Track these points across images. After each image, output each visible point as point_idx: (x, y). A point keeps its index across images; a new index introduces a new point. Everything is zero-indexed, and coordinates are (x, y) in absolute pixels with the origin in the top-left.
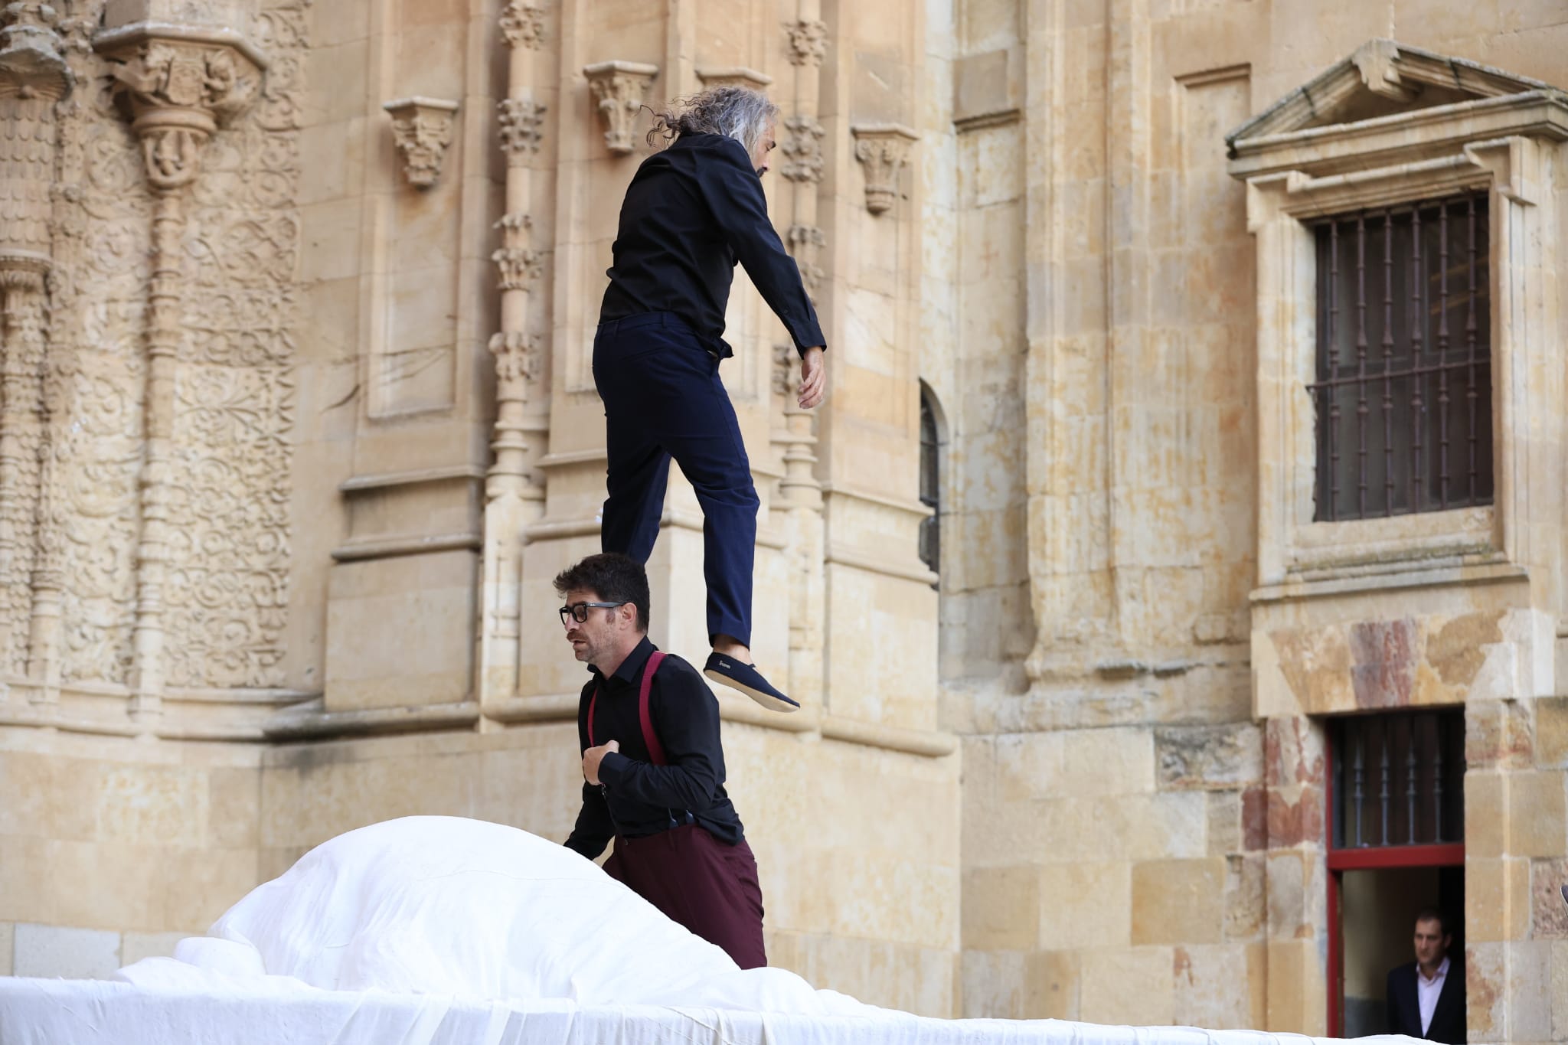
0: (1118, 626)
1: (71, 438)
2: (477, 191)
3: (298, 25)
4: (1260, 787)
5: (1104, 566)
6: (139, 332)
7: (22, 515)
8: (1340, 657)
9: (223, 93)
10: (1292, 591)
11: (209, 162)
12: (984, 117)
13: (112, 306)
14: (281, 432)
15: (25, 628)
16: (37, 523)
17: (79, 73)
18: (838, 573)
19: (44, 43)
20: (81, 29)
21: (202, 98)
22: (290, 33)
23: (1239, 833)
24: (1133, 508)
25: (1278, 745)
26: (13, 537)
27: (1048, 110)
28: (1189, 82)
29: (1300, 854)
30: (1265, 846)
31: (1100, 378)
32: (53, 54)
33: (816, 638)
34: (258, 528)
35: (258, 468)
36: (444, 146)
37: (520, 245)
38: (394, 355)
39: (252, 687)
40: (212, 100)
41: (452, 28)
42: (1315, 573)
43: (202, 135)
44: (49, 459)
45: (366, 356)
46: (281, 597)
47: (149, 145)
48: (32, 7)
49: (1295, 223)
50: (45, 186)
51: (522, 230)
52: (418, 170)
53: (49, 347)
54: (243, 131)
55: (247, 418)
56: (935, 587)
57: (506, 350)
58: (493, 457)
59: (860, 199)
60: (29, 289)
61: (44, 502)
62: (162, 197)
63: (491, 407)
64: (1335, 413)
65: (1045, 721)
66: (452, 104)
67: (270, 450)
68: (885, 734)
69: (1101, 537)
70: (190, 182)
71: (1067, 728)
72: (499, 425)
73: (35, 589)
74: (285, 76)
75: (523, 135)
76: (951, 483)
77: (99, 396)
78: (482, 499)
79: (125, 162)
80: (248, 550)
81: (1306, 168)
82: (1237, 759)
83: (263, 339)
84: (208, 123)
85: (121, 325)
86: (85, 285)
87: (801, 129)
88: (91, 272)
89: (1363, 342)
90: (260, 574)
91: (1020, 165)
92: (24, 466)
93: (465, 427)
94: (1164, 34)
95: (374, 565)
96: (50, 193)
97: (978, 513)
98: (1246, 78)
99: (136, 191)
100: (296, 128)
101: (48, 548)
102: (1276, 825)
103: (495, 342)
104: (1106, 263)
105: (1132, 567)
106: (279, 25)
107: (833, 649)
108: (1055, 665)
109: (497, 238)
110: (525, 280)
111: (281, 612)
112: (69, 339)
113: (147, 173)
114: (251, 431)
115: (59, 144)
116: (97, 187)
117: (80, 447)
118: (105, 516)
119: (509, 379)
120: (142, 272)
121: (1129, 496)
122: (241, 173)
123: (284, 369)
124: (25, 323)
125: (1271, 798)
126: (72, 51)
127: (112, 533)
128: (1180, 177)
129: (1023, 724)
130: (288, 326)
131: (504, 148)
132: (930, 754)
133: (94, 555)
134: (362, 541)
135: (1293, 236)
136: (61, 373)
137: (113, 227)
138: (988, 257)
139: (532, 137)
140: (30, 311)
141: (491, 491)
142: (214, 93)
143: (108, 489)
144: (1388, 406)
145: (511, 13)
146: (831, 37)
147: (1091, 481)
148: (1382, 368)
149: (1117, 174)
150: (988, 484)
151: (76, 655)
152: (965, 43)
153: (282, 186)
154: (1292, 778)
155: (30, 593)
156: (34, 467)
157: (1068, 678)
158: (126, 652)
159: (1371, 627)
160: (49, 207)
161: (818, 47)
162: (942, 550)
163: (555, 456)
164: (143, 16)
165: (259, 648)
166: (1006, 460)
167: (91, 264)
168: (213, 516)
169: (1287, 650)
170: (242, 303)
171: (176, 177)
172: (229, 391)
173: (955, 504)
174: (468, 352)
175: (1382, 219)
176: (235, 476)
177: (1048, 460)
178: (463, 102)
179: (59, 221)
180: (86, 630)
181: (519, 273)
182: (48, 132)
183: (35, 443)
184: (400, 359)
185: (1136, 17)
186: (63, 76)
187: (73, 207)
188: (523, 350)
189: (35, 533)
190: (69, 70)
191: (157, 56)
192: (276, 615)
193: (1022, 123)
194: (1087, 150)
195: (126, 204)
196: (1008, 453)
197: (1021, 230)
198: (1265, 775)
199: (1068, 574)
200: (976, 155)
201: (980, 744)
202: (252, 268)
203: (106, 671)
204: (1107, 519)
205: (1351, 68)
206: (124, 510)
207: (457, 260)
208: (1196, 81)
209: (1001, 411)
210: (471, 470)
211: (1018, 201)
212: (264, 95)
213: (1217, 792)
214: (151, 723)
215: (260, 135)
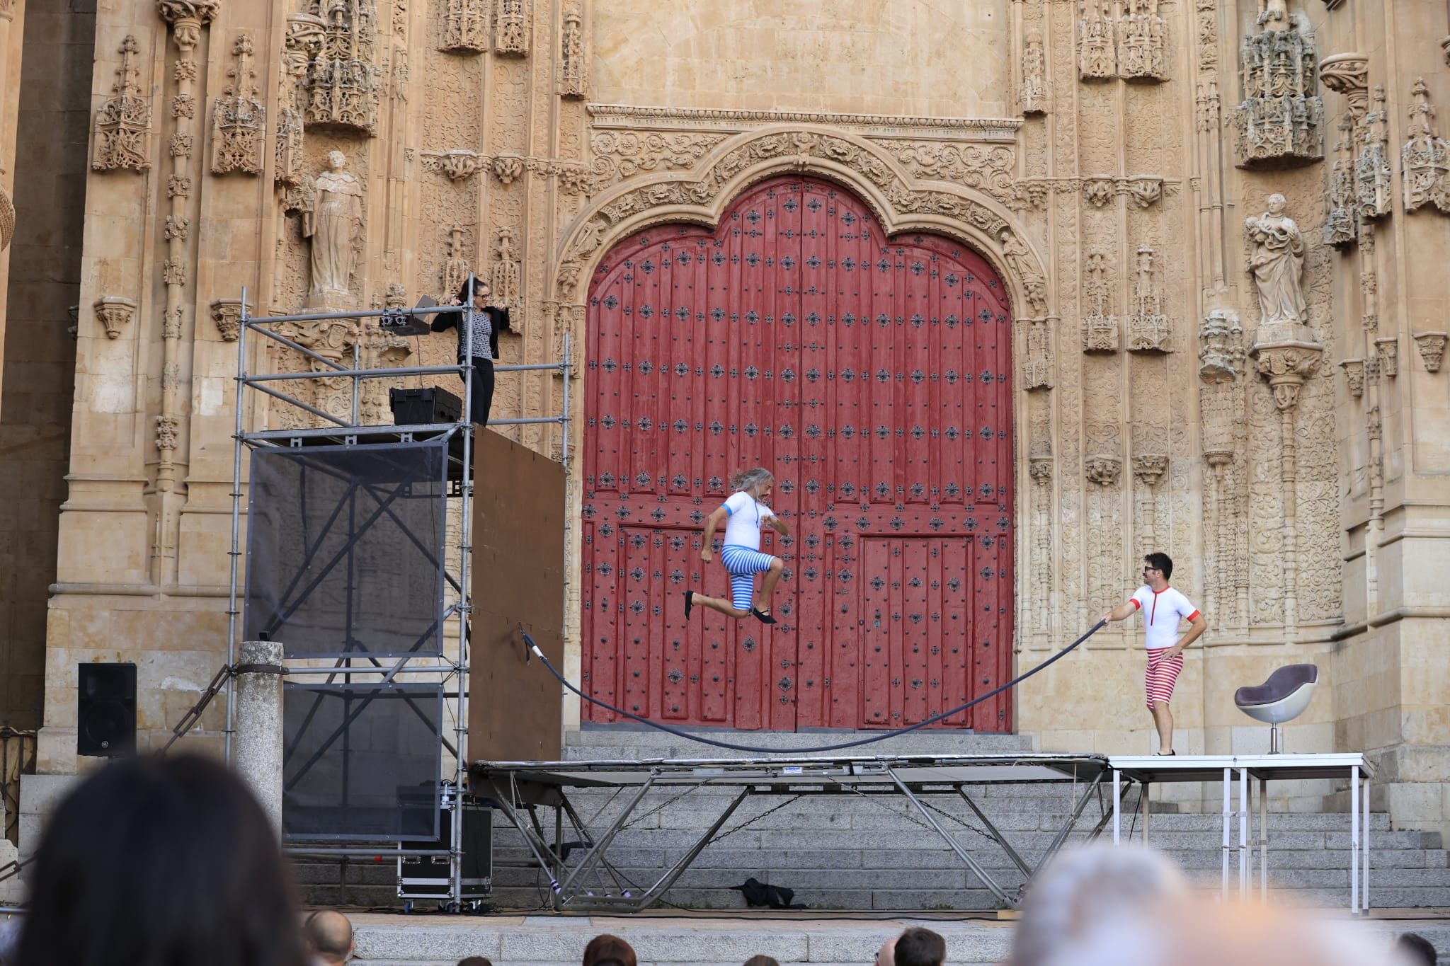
3: (1330, 329)
6: (1281, 472)
7: (1230, 558)
9: (1295, 366)
11: (1301, 395)
13: (1271, 463)
14: (1336, 507)
16: (1236, 560)
17: (1239, 369)
20: (1237, 350)
21: (1288, 370)
26: (1226, 567)
36: (1362, 378)
37: (1374, 419)
45: (1351, 472)
46: (1339, 578)
47: (1275, 393)
50: (1230, 419)
53: (1236, 486)
54: (1317, 379)
55: (1326, 502)
60: (1224, 463)
61: (1237, 551)
62: (1283, 414)
70: (1292, 405)
73: (1236, 588)
75: (1372, 371)
79: (1269, 400)
83: (1329, 468)
84: (1297, 379)
85: (1275, 470)
86: (1253, 457)
88: (1256, 450)
92: (1229, 537)
96: (1232, 422)
99: (1274, 413)
100: (1333, 374)
101: (1238, 570)
106: (1326, 330)
110: (1377, 435)
112: (1243, 481)
113: (1276, 404)
114: (1328, 507)
115: (1233, 400)
118: (1273, 552)
120: (1280, 447)
122: (1318, 397)
123: (1336, 480)
124: (1227, 477)
126: (1235, 360)
127: (1276, 559)
130: (1336, 461)
131: (1368, 378)
133: (1269, 569)
134: (1351, 552)
139: (1376, 372)
140: (1228, 472)
143: (1274, 540)
153: (1331, 400)
160: (1232, 427)
170: (1321, 453)
172: (1319, 492)
178: (1363, 358)
181: (1373, 432)
182: (1229, 395)
186: (1228, 372)
187: (1240, 426)
188: (1377, 465)
189: (1235, 564)
190: (1233, 369)
191: (1264, 356)
192: (1338, 587)
195: (1270, 419)
202: (1324, 438)
206: (1280, 549)
214: (1291, 638)
215: (1323, 379)
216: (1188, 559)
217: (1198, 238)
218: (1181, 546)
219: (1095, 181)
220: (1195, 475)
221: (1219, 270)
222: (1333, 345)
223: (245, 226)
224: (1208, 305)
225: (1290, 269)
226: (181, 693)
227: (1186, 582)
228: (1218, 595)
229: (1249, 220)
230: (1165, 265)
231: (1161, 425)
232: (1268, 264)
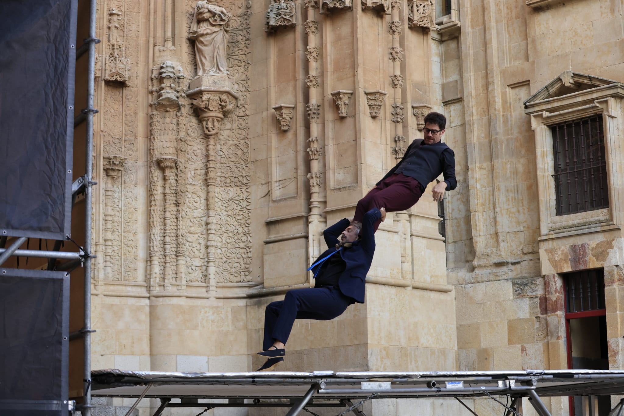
0: (500, 250)
1: (185, 211)
2: (301, 131)
3: (246, 85)
4: (544, 296)
5: (494, 233)
6: (204, 178)
7: (172, 234)
8: (566, 255)
9: (225, 106)
10: (551, 237)
11: (222, 127)
12: (451, 100)
13: (196, 171)
14: (247, 206)
15: (175, 268)
16: (177, 237)
17: (183, 103)
18: (415, 238)
19: (172, 95)
20: (183, 90)
21: (219, 108)
22: (244, 88)
23: (539, 310)
24: (502, 215)
25: (549, 283)
26: (170, 241)
27: (470, 97)
28: (512, 87)
29: (557, 315)
30: (546, 313)
31: (490, 176)
32: (175, 98)
33: (409, 259)
34: (242, 235)
35: (241, 217)
36: (291, 118)
37: (315, 146)
38: (279, 181)
39: (242, 282)
40: (222, 109)
41: (292, 83)
42: (557, 231)
43: (220, 119)
44: (179, 217)
45: (271, 182)
46: (250, 255)
47: (204, 123)
48: (168, 85)
49: (546, 127)
50: (175, 137)
51: (315, 142)
52: (284, 126)
53: (178, 184)
54: (232, 118)
55: (237, 202)
56: (444, 241)
57: (312, 178)
58: (310, 210)
59: (416, 127)
60: (171, 168)
61: (178, 230)
62: (209, 138)
63: (309, 195)
64: (561, 183)
65: (479, 280)
66: (293, 106)
67: (244, 211)
68: (432, 286)
69: (493, 224)
70: (217, 133)
71: (486, 281)
72: (311, 200)
73: (177, 256)
74: (243, 100)
75: (314, 113)
76: (448, 210)
77: (193, 198)
78: (307, 223)
79: (198, 129)
80: (239, 241)
81: (548, 110)
82: (537, 288)
83: (241, 179)
84: (221, 115)
85: (199, 177)
86: (188, 166)
87: (397, 107)
88: (189, 161)
89: (568, 161)
90: (243, 248)
91: (463, 114)
92: (172, 220)
93: (301, 201)
94: (503, 73)
95: (277, 244)
96: (176, 139)
97: (456, 219)
98: (529, 84)
99: (201, 137)
100: (247, 116)
101: (180, 244)
102: (550, 307)
103: (309, 175)
104: (490, 142)
105: (503, 232)
106: (241, 85)
107: (414, 262)
108: (481, 263)
109: (308, 145)
110: (317, 157)
111: (250, 259)
112: (183, 182)
113: (204, 131)
114: (238, 206)
115: (178, 124)
116: (190, 137)
117: (188, 214)
118: (197, 233)
119: (314, 186)
120: (204, 161)
121: (501, 211)
122: (232, 130)
123: (247, 187)
124: (171, 178)
125: (548, 299)
126: (180, 97)
127: (199, 238)
128: (511, 115)
129: (473, 281)
130: (248, 174)
131: (308, 118)
132: (446, 292)
133: (194, 245)
134: (273, 237)
135: (545, 131)
136: (182, 192)
137: (195, 148)
138: (455, 142)
139: (317, 114)
140: (172, 174)
141: (310, 220)
142: (222, 107)
143: (197, 225)
144: (577, 180)
145: (309, 78)
146: (404, 79)
147: (489, 207)
148: (574, 169)
149: (492, 115)
150: (459, 210)
151: (190, 275)
152: (445, 79)
153: (244, 133)
154: (554, 293)
155: (176, 257)
156: (175, 220)
157: (485, 266)
158: (204, 274)
159: (575, 246)
160: (176, 143)
161: (400, 82)
162: (446, 230)
163: (328, 209)
164: (201, 86)
165: (244, 270)
166: (463, 202)
167: (189, 159)
168: (228, 232)
169: (550, 254)
170: (234, 168)
171: (213, 132)
172: (231, 195)
173: (449, 216)
174: (301, 179)
175: (571, 124)
176: (234, 220)
177: (476, 202)
178: (296, 105)
179: (179, 147)
180: (193, 267)
181: (315, 155)
182: (175, 121)
183: (175, 213)
184: (281, 182)
185: (495, 68)
186: (178, 104)
187: (183, 143)
188: (317, 177)
189: (177, 240)
190: (180, 103)
191: (205, 97)
192: (248, 261)
193: (463, 101)
194: (483, 108)
195: (198, 141)
196: (464, 200)
197: (465, 133)
198: (546, 292)
199: (484, 235)
200: (450, 112)
201: (460, 288)
202: (236, 158)
203: (199, 279)
204: (495, 218)
205: (559, 80)
206: (202, 231)
207: (296, 152)
208: (513, 86)
209: (461, 188)
210: (304, 214)
211: (463, 125)
212: (238, 106)
213: (532, 298)
216: (135, 233)
217: (152, 10)
218: (129, 224)
220: (141, 174)
221: (169, 34)
222: (248, 95)
225: (224, 40)
227: (134, 250)
228: (162, 260)
229: (200, 3)
230: (125, 26)
231: (117, 137)
232: (211, 34)
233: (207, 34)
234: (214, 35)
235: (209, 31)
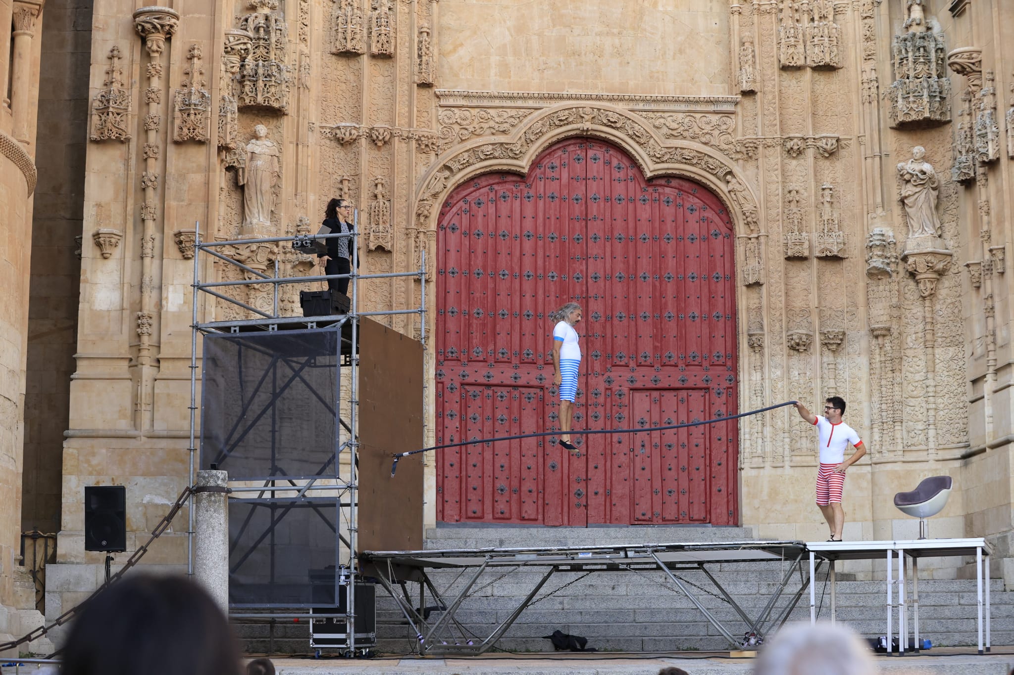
1: (904, 376)
6: (924, 341)
7: (889, 401)
11: (937, 287)
13: (916, 334)
14: (963, 365)
16: (895, 403)
17: (894, 269)
20: (893, 256)
21: (929, 269)
26: (886, 408)
32: (882, 266)
37: (989, 303)
39: (962, 442)
44: (895, 384)
45: (973, 340)
46: (966, 415)
47: (919, 285)
51: (989, 299)
52: (974, 282)
54: (949, 275)
55: (956, 362)
60: (883, 336)
62: (925, 300)
70: (931, 294)
72: (988, 359)
73: (894, 422)
74: (957, 256)
75: (987, 270)
77: (913, 362)
79: (915, 291)
80: (959, 401)
84: (933, 276)
85: (920, 340)
88: (907, 326)
92: (888, 387)
95: (975, 403)
96: (889, 306)
99: (919, 299)
106: (954, 241)
110: (991, 314)
111: (966, 419)
113: (920, 294)
114: (957, 366)
115: (891, 291)
118: (920, 397)
119: (989, 344)
122: (949, 288)
123: (963, 346)
124: (886, 345)
126: (891, 263)
127: (922, 402)
131: (984, 274)
133: (916, 409)
137: (914, 311)
141: (986, 379)
142: (931, 268)
143: (919, 389)
153: (959, 290)
156: (891, 387)
158: (927, 437)
160: (888, 310)
163: (997, 366)
164: (906, 250)
165: (963, 431)
168: (949, 393)
172: (951, 355)
176: (954, 380)
178: (981, 260)
179: (892, 314)
181: (989, 312)
182: (886, 288)
183: (891, 379)
189: (894, 406)
190: (890, 269)
191: (911, 260)
192: (965, 421)
195: (916, 304)
202: (954, 316)
203: (923, 443)
206: (924, 394)
212: (953, 263)
214: (932, 457)
215: (953, 275)
216: (860, 403)
217: (864, 178)
219: (791, 139)
220: (864, 343)
221: (879, 200)
222: (960, 251)
223: (197, 178)
224: (872, 224)
225: (929, 199)
226: (156, 506)
227: (859, 419)
228: (881, 427)
229: (900, 165)
230: (841, 197)
231: (840, 309)
232: (913, 195)
233: (909, 196)
234: (917, 195)
235: (910, 193)
